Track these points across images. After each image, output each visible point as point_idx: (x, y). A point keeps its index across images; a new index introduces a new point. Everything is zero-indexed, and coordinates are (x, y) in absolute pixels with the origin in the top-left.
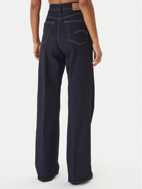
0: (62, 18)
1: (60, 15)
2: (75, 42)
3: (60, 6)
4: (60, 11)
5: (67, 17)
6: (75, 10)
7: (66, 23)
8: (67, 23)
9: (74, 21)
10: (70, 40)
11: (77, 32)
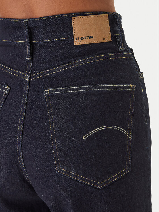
0: (36, 76)
1: (29, 61)
2: (80, 178)
3: (25, 27)
4: (28, 47)
5: (52, 72)
6: (82, 42)
7: (48, 97)
8: (52, 96)
9: (81, 89)
10: (61, 170)
11: (89, 135)
